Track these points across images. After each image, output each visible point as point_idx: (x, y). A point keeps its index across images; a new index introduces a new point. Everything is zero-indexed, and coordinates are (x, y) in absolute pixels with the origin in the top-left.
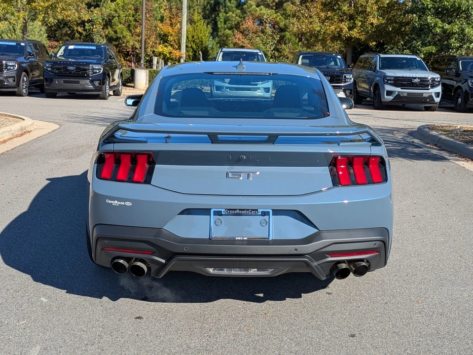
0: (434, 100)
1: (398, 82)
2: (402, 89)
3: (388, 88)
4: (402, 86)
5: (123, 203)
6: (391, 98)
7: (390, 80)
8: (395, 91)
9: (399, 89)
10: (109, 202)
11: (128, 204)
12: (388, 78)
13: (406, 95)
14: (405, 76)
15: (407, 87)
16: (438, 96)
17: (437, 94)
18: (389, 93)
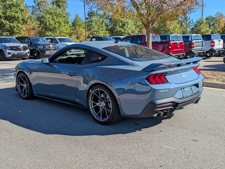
0: (28, 55)
1: (12, 48)
2: (14, 51)
3: (8, 51)
4: (15, 50)
5: (165, 91)
6: (10, 55)
7: (8, 48)
8: (12, 52)
9: (13, 51)
10: (161, 91)
11: (167, 90)
12: (7, 47)
13: (17, 54)
14: (14, 46)
15: (16, 50)
16: (29, 53)
17: (28, 52)
18: (9, 53)
